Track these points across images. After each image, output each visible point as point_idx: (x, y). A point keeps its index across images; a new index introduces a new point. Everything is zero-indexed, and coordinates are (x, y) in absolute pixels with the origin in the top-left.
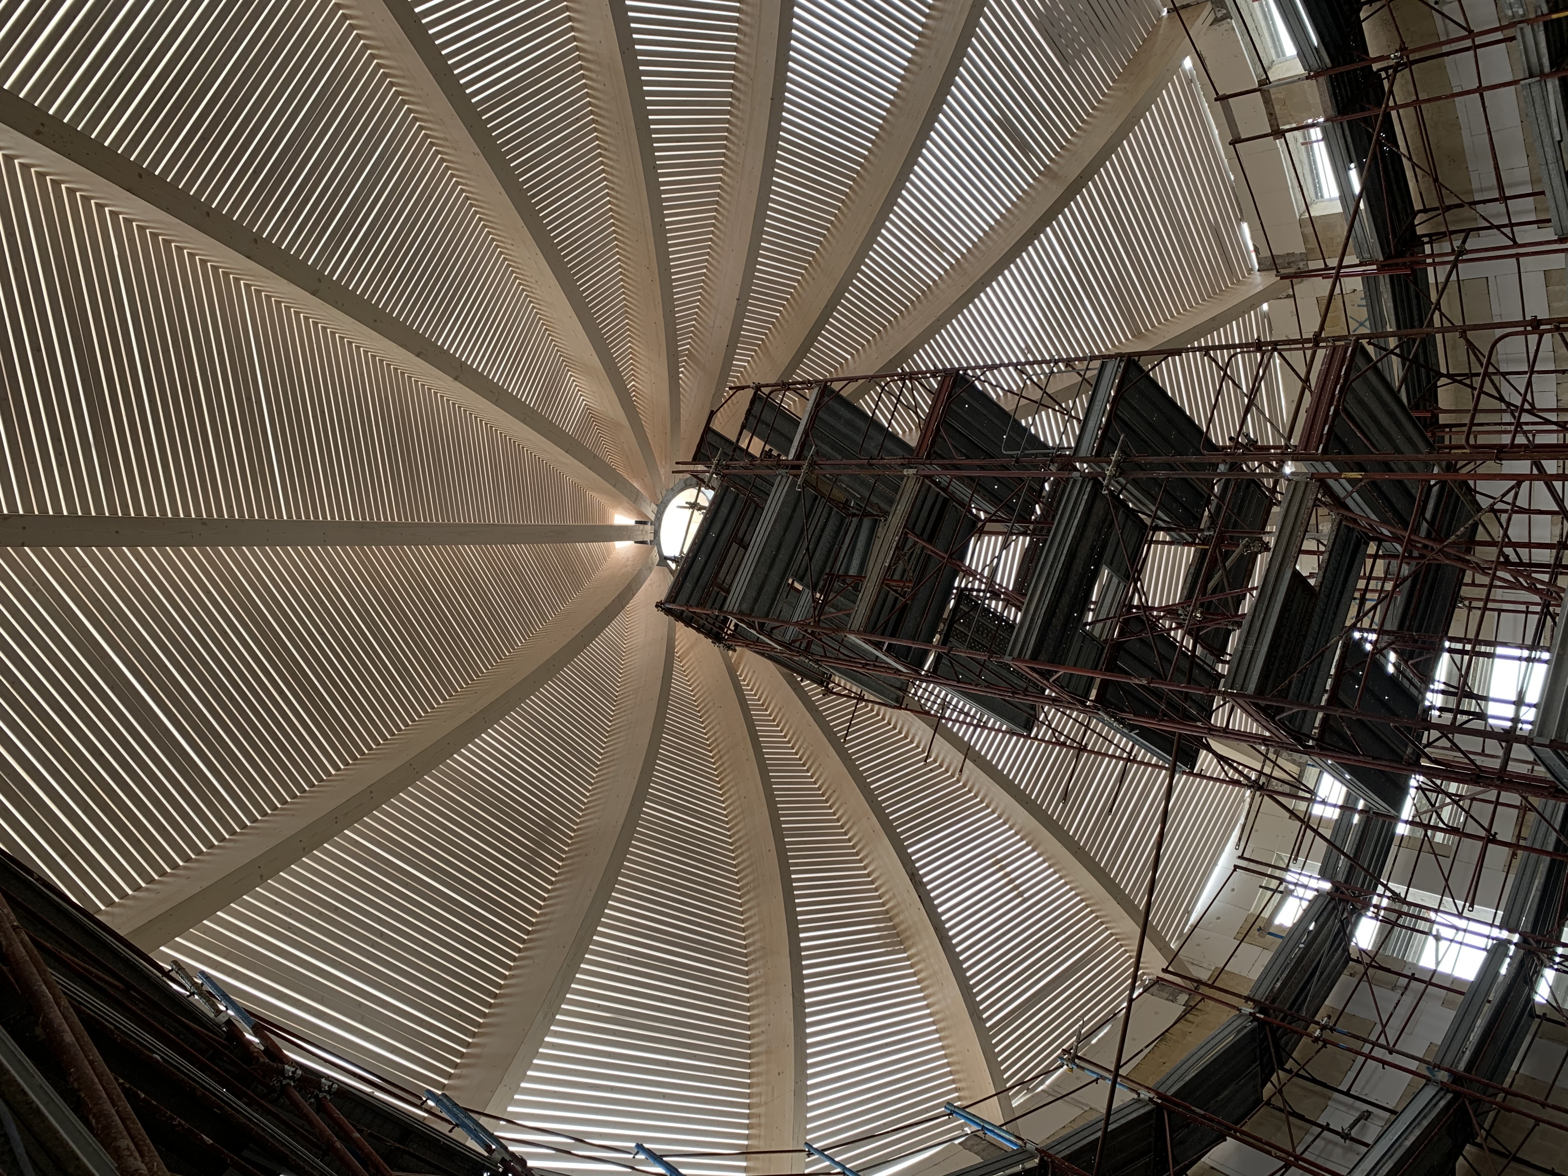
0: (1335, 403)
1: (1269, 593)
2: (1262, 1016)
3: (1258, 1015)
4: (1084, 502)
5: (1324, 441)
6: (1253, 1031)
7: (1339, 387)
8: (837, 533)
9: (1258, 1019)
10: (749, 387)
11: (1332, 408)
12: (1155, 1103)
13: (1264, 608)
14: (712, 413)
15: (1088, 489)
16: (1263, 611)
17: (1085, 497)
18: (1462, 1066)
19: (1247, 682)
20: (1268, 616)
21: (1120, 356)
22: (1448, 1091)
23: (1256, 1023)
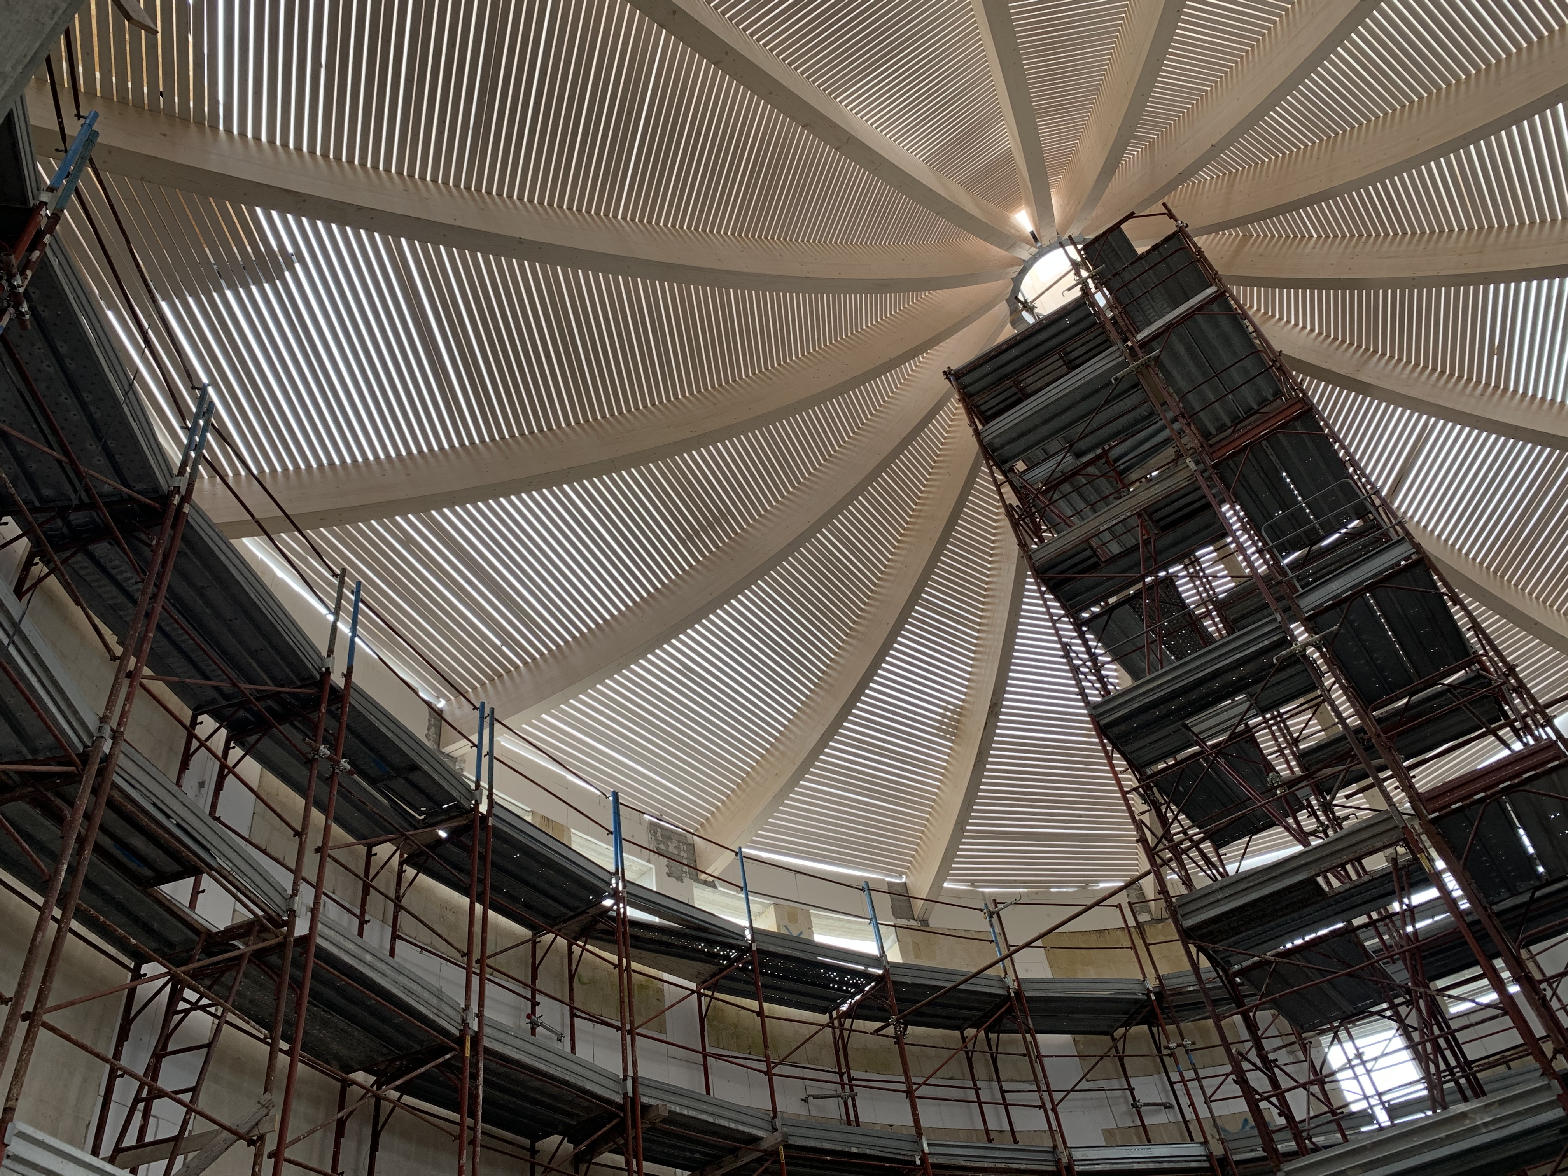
0: (1489, 793)
1: (1275, 874)
2: (1154, 998)
3: (1152, 995)
4: (1261, 645)
5: (1443, 812)
6: (1136, 1001)
7: (1509, 783)
8: (1137, 422)
9: (1150, 997)
10: (1176, 220)
11: (1483, 794)
12: (1009, 992)
13: (1259, 881)
14: (1131, 216)
15: (1275, 638)
16: (1256, 882)
17: (1266, 643)
18: (1237, 1158)
19: (1190, 915)
20: (1255, 888)
21: (1418, 547)
22: (1209, 1161)
23: (1145, 997)
